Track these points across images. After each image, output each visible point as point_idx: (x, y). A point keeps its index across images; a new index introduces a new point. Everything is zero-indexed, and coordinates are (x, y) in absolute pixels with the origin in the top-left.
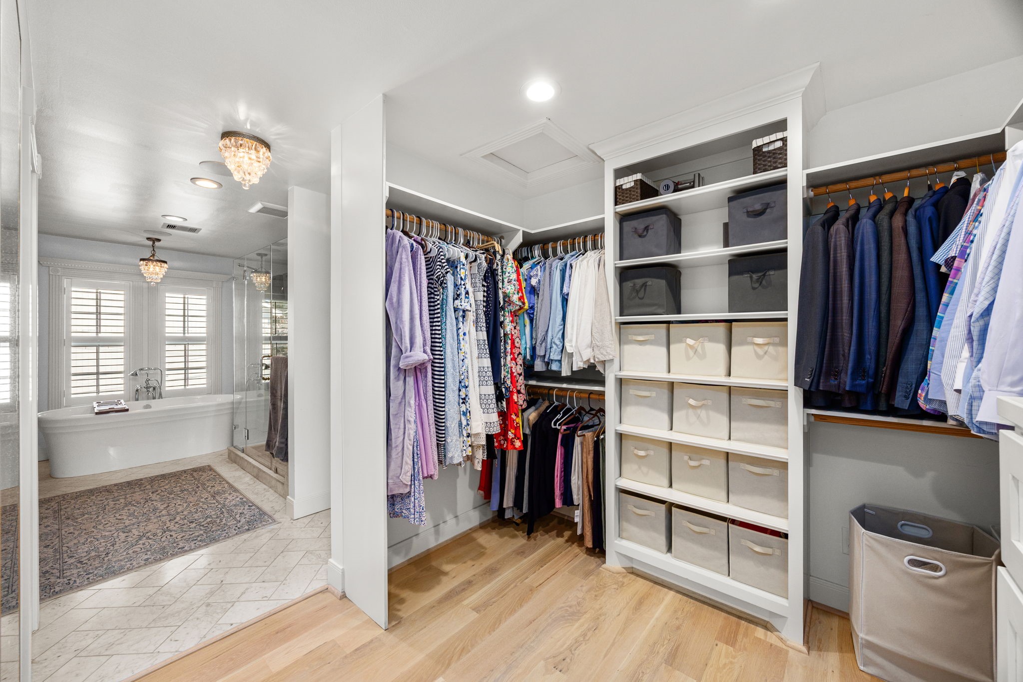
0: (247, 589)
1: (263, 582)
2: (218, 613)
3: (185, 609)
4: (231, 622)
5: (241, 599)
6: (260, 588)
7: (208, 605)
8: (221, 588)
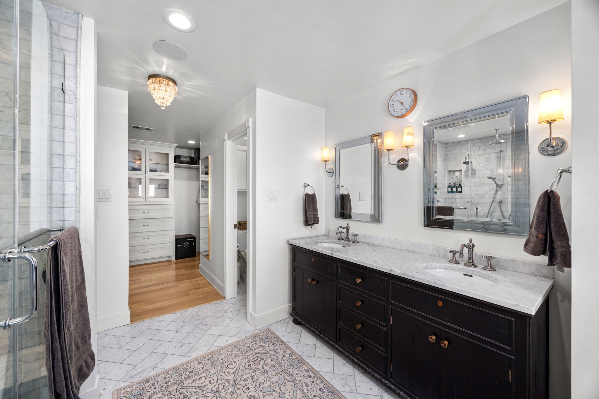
0: (166, 327)
1: (157, 330)
2: (180, 318)
3: (193, 321)
4: (176, 314)
5: (170, 322)
6: (160, 327)
7: (184, 322)
8: (177, 329)
